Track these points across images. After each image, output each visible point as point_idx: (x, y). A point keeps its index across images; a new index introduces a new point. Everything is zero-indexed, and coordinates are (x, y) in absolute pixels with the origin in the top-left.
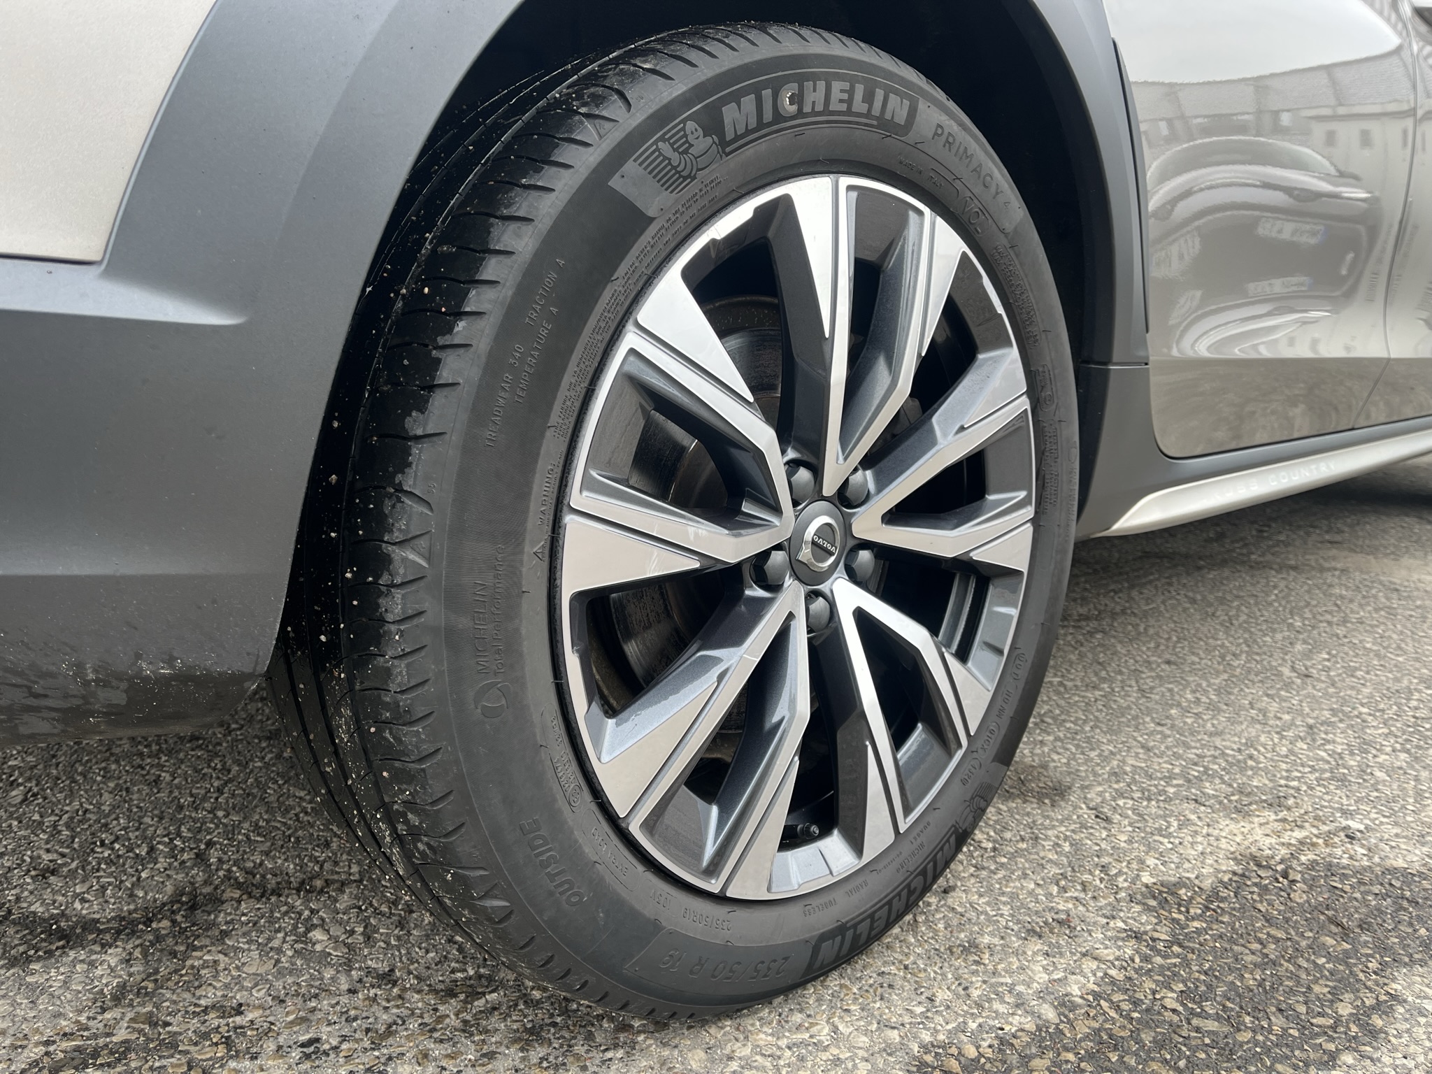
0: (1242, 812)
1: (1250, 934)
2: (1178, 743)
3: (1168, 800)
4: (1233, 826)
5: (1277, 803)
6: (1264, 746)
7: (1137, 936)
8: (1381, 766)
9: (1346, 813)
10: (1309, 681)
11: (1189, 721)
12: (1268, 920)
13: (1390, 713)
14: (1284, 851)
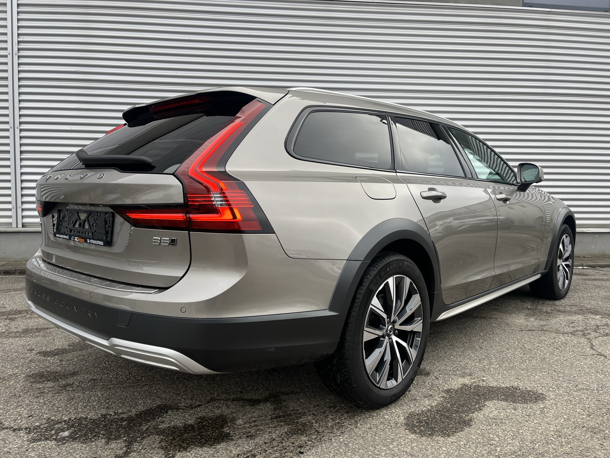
0: (463, 377)
1: (463, 396)
2: (452, 364)
3: (450, 375)
4: (462, 379)
5: (471, 375)
6: (470, 364)
7: (443, 397)
8: (493, 368)
9: (483, 377)
10: (482, 349)
11: (455, 359)
12: (466, 394)
13: (498, 357)
14: (470, 383)
